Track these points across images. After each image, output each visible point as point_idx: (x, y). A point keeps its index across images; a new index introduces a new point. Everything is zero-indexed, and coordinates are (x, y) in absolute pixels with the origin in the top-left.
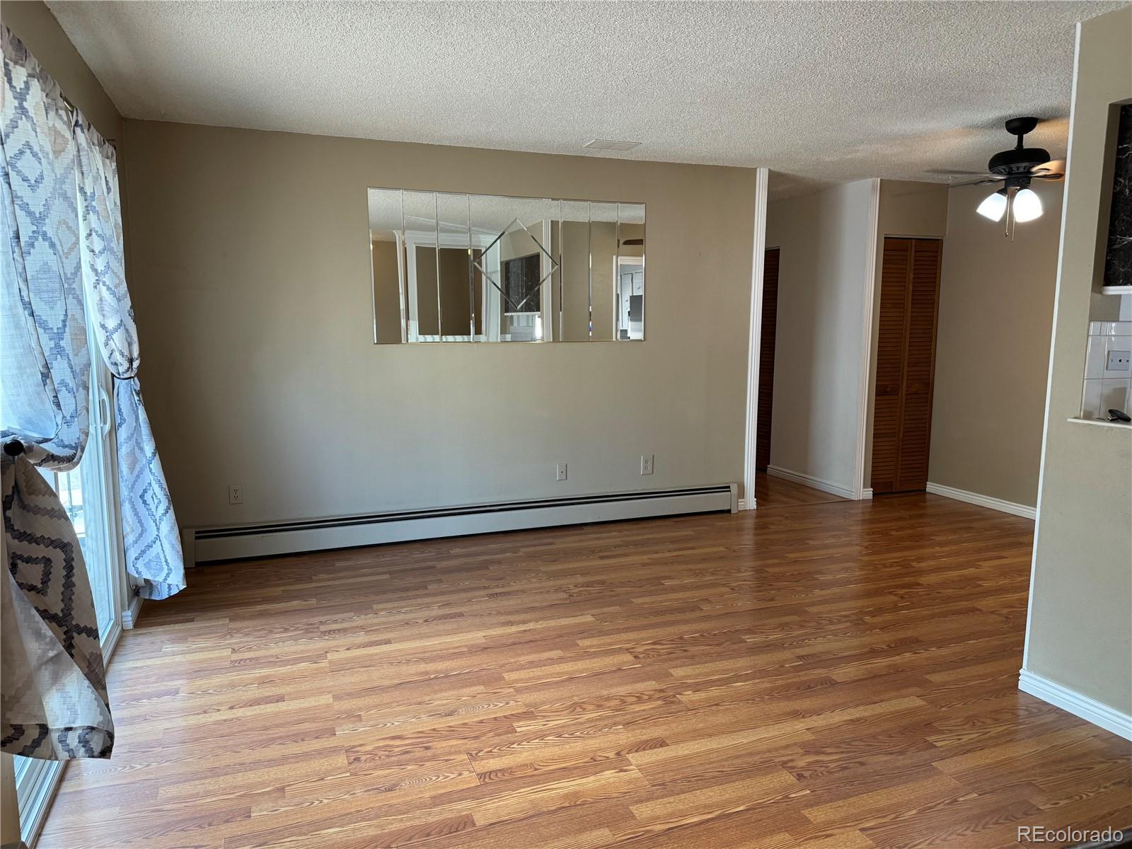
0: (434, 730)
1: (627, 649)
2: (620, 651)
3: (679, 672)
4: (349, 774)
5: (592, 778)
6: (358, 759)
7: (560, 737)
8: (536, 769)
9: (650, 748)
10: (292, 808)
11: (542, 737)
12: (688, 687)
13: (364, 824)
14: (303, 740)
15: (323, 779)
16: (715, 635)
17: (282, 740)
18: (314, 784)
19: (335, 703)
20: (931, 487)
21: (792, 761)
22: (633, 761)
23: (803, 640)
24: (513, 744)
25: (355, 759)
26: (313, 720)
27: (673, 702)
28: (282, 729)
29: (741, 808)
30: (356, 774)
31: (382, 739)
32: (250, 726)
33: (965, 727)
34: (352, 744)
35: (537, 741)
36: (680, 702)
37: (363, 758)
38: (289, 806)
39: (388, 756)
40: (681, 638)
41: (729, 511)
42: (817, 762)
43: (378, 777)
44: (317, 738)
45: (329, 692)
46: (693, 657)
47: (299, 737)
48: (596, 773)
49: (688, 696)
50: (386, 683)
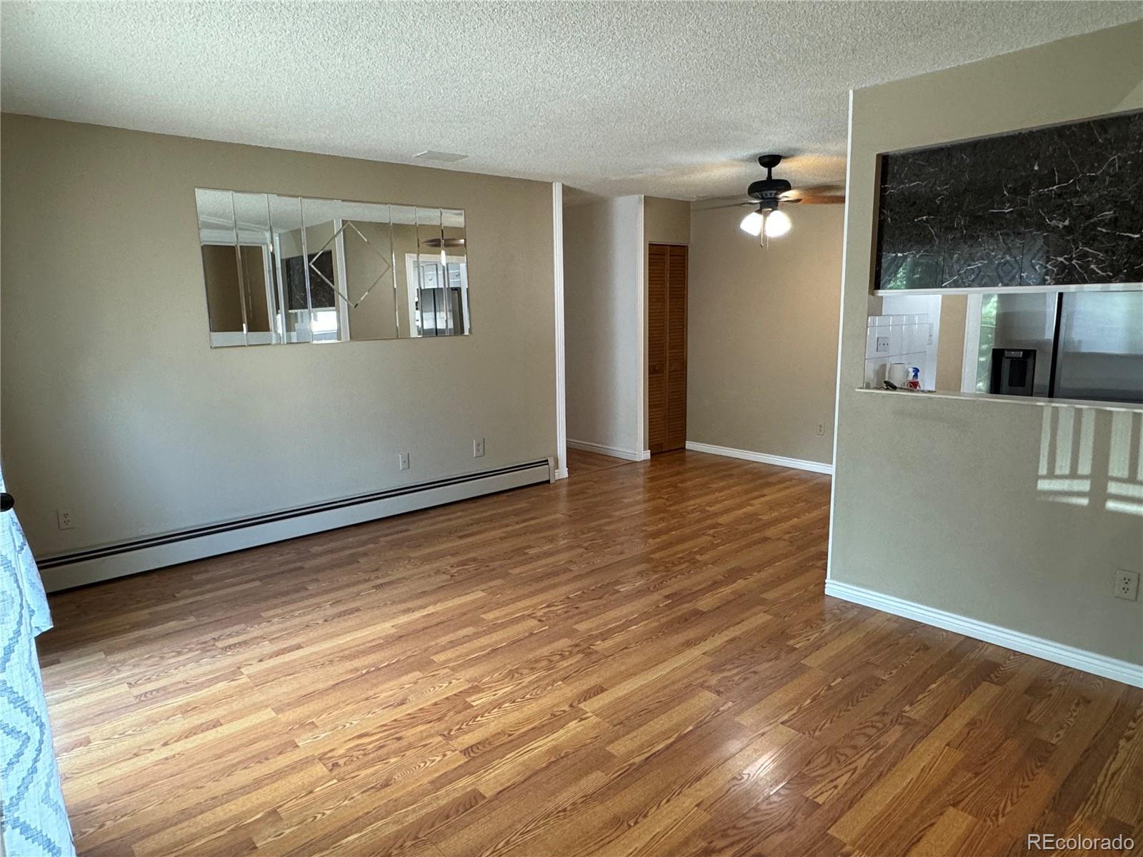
0: (395, 720)
1: (529, 615)
2: (523, 618)
3: (582, 627)
4: (335, 781)
5: (561, 732)
6: (336, 765)
7: (514, 702)
8: (510, 735)
9: (595, 696)
10: (297, 827)
11: (499, 706)
12: (596, 638)
13: (380, 823)
14: (267, 759)
15: (311, 792)
16: (593, 590)
17: (244, 764)
18: (305, 799)
19: (280, 716)
20: (689, 445)
21: (704, 682)
22: (587, 709)
23: (662, 583)
24: (476, 717)
25: (333, 765)
26: (266, 737)
27: (590, 653)
28: (237, 754)
29: (691, 728)
30: (343, 779)
31: (350, 740)
32: (199, 758)
33: (807, 629)
34: (321, 751)
35: (496, 710)
36: (596, 652)
37: (341, 762)
38: (292, 826)
39: (365, 755)
40: (568, 598)
41: (548, 482)
42: (724, 678)
43: (367, 776)
44: (280, 753)
45: (267, 707)
46: (586, 612)
47: (262, 757)
48: (562, 727)
49: (600, 645)
50: (321, 686)
